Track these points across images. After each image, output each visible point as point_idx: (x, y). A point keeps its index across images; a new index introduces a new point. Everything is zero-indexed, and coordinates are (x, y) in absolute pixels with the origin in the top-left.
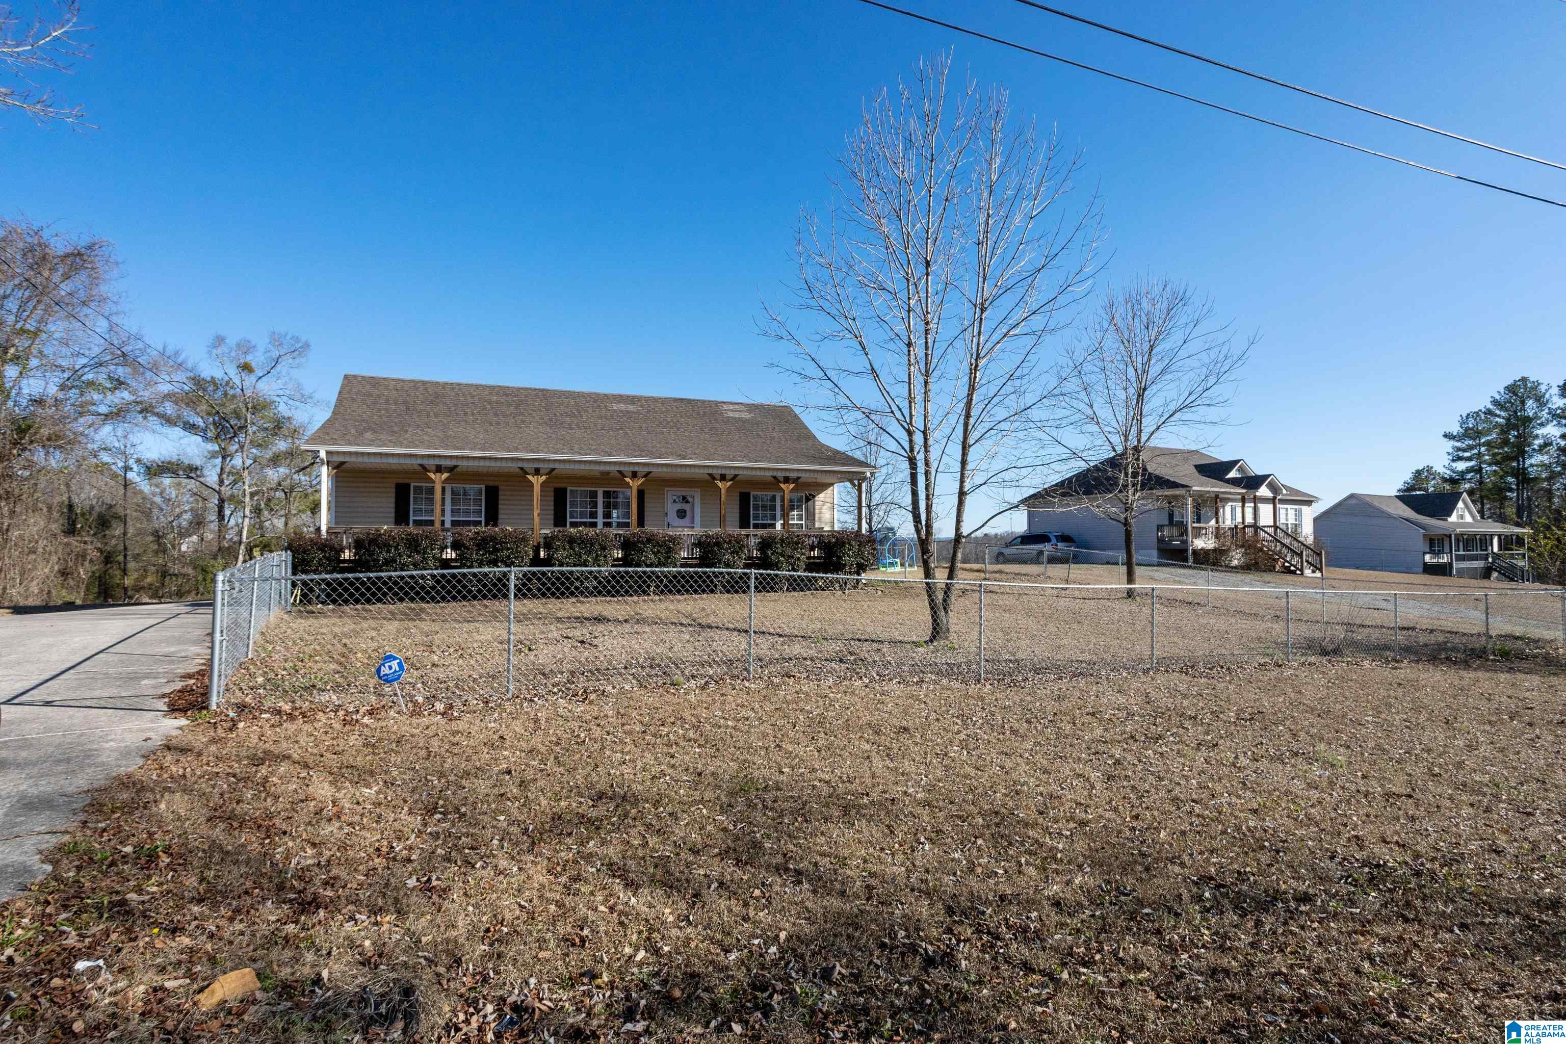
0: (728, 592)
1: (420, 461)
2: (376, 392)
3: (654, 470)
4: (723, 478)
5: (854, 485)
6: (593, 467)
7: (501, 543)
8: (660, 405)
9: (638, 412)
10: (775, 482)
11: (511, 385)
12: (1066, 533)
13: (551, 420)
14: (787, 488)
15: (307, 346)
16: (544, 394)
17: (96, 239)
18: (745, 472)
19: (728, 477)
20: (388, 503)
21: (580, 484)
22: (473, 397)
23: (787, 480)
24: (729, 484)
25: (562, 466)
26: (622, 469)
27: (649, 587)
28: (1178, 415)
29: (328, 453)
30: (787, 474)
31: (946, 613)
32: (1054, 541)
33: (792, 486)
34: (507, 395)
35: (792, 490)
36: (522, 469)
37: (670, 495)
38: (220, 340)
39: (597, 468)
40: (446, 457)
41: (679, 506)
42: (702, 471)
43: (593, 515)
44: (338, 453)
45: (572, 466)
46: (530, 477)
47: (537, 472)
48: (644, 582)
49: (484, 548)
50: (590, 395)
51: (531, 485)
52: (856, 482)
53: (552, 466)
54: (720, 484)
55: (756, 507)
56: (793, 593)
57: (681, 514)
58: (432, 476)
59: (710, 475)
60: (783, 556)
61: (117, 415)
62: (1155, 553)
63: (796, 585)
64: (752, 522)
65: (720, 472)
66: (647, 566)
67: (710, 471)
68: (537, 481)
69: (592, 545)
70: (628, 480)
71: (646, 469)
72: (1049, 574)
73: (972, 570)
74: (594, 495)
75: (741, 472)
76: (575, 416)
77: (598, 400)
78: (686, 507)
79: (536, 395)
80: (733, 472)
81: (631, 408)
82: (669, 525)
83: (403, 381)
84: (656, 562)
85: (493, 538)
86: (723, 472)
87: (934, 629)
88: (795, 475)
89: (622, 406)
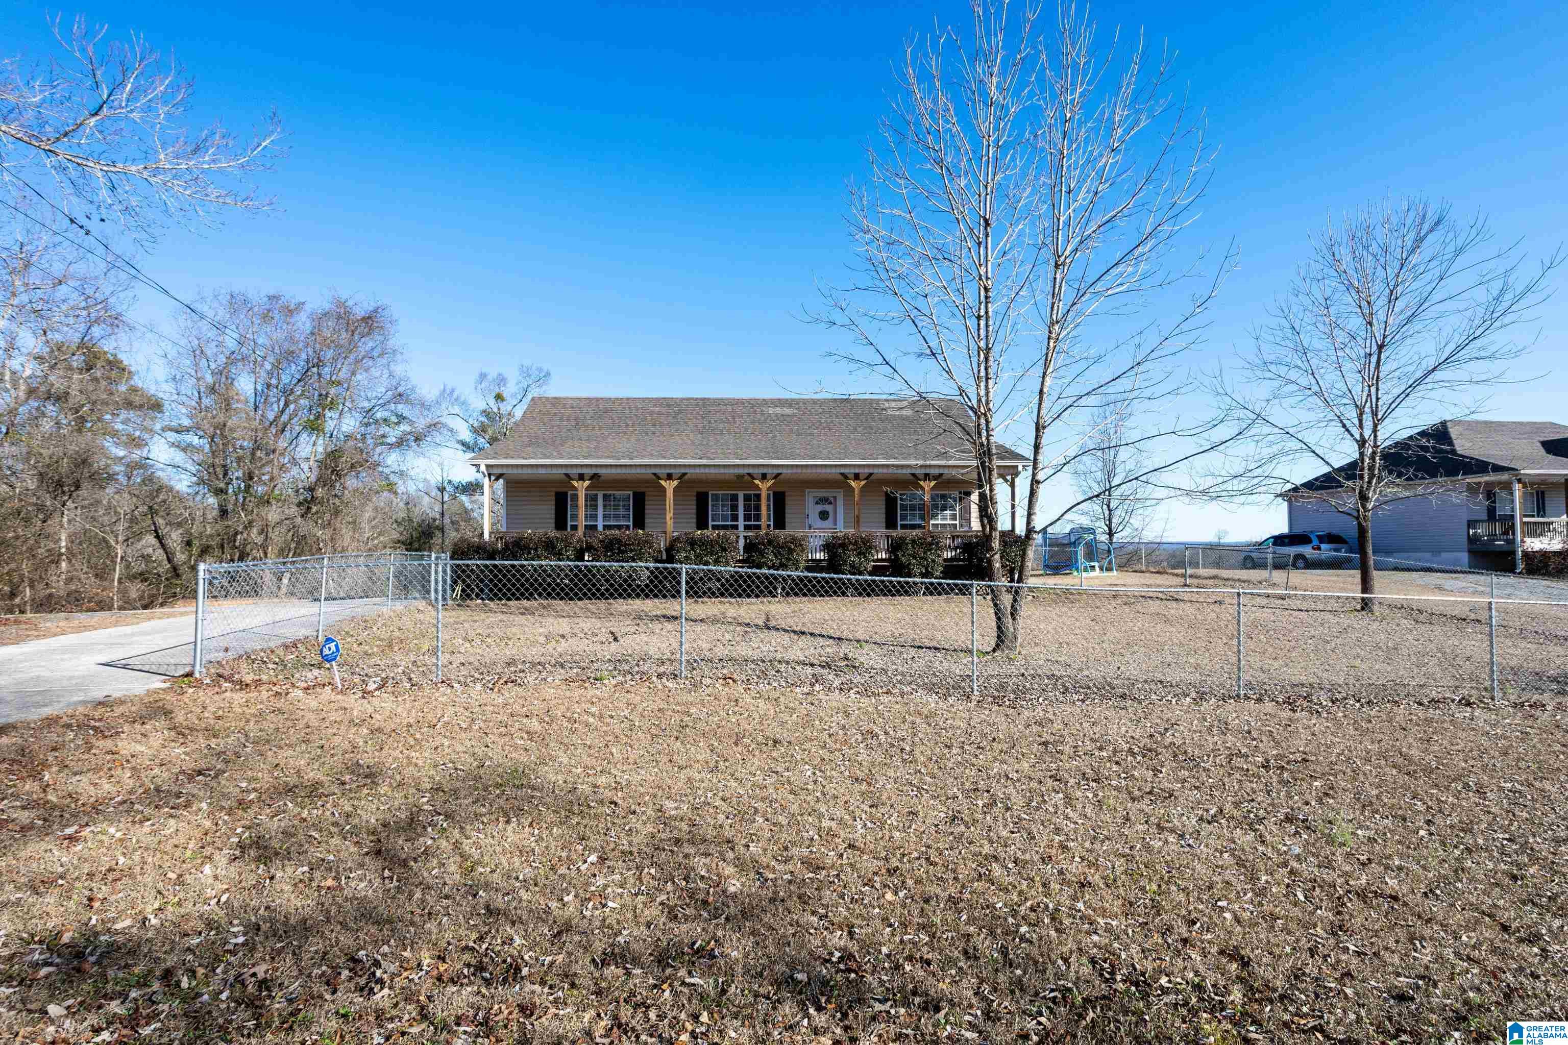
0: (860, 594)
1: (564, 471)
2: (555, 411)
3: (784, 471)
4: (857, 477)
5: (1006, 481)
6: (727, 471)
7: (626, 545)
8: (817, 407)
9: (794, 415)
10: (914, 480)
11: (675, 396)
12: (1335, 531)
13: (704, 427)
14: (928, 485)
15: (548, 374)
16: (704, 402)
17: (379, 304)
18: (880, 470)
19: (861, 477)
20: (548, 510)
21: (720, 488)
22: (637, 409)
23: (927, 477)
24: (863, 483)
25: (692, 471)
26: (751, 471)
27: (775, 588)
28: (1438, 375)
29: (487, 466)
30: (928, 471)
31: (1014, 619)
32: (1315, 542)
33: (933, 483)
34: (669, 406)
35: (933, 488)
36: (655, 474)
37: (810, 497)
38: (483, 377)
39: (732, 471)
40: (587, 466)
41: (820, 508)
42: (834, 470)
43: (735, 518)
44: (498, 466)
45: (702, 470)
46: (662, 482)
47: (669, 477)
48: (771, 583)
49: (611, 550)
50: (749, 401)
51: (663, 490)
52: (1009, 478)
53: (683, 471)
54: (853, 483)
55: (904, 507)
56: (929, 598)
57: (824, 515)
58: (575, 483)
59: (842, 474)
60: (914, 557)
61: (401, 443)
62: (1464, 557)
63: (932, 590)
64: (899, 523)
65: (853, 471)
66: (769, 568)
67: (843, 471)
68: (670, 486)
69: (712, 546)
70: (757, 482)
71: (776, 471)
72: (1275, 580)
73: (1177, 575)
74: (735, 498)
75: (876, 471)
76: (729, 422)
77: (754, 406)
78: (829, 508)
79: (697, 405)
80: (867, 471)
81: (788, 411)
82: (810, 527)
83: (579, 399)
84: (777, 564)
85: (619, 541)
86: (857, 471)
87: (999, 637)
88: (936, 471)
89: (778, 410)
